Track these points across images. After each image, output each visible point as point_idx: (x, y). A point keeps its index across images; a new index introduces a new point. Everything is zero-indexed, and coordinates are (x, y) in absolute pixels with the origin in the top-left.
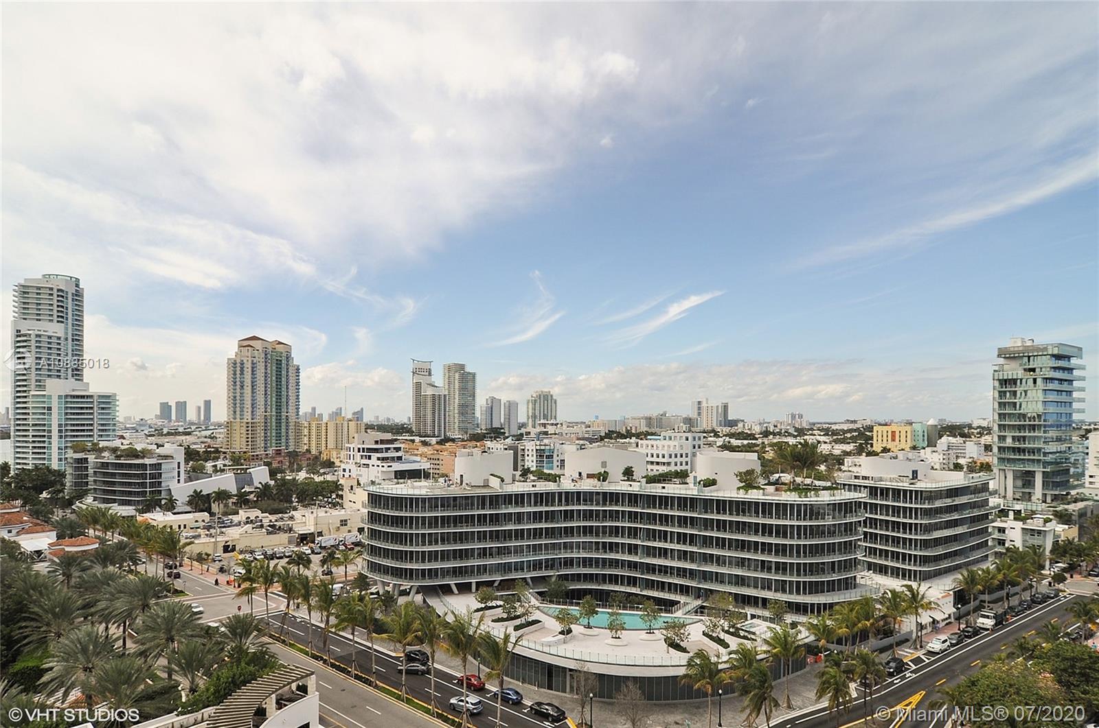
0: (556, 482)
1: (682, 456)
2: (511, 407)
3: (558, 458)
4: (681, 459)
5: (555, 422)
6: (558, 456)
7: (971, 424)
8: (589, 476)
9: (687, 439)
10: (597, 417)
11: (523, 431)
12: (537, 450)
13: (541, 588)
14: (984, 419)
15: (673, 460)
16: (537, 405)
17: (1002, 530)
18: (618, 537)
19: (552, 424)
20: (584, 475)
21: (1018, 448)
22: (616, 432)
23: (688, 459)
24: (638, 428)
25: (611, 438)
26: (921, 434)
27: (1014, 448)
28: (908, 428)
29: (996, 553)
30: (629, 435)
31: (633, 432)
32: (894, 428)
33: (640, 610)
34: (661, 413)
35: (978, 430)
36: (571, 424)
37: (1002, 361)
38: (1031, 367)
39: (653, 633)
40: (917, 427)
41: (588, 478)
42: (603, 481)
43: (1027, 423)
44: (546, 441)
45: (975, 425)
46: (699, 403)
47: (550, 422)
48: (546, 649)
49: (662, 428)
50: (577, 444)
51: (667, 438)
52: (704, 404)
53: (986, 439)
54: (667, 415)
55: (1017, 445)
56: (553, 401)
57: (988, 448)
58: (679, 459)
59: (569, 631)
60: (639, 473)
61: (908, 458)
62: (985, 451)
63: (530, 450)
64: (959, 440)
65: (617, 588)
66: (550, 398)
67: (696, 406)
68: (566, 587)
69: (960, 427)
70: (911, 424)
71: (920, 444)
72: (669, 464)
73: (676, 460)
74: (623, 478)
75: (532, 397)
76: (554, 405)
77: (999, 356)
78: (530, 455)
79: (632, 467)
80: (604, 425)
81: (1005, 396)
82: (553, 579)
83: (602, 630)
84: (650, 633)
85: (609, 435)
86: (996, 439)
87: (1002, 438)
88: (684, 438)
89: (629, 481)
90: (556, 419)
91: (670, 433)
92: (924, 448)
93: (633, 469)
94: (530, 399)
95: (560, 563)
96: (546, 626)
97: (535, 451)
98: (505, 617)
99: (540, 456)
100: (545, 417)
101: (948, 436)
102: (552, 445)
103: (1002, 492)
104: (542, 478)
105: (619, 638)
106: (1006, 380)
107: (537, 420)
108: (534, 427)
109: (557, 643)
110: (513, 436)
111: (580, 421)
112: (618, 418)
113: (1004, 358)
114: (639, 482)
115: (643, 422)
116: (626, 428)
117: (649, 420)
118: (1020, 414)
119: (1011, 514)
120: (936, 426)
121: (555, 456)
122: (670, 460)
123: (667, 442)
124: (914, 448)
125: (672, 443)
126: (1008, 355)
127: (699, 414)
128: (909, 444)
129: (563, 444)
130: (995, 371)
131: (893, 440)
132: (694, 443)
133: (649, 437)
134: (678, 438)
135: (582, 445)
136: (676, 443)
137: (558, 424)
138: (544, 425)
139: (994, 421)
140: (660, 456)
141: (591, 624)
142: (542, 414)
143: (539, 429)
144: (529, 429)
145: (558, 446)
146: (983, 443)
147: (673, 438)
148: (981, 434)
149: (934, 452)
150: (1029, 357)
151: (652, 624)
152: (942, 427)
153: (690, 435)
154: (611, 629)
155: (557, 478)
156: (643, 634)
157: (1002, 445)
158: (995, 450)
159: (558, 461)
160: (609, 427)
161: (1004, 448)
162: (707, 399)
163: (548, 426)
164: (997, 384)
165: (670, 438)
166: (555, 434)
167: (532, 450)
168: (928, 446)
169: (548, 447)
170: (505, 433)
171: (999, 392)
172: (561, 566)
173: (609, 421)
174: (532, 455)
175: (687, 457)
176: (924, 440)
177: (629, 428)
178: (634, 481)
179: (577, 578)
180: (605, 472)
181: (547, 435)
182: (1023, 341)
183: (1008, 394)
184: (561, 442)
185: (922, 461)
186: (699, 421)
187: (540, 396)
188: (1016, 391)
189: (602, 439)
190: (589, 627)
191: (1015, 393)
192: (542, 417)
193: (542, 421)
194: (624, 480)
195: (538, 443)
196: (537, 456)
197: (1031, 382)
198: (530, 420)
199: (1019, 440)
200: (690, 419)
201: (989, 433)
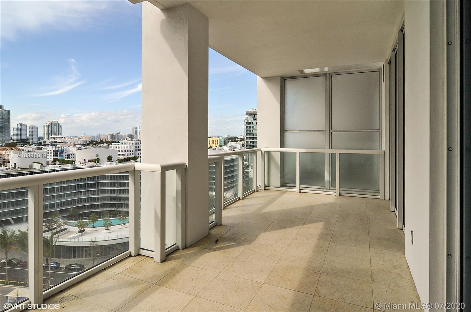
0: (73, 164)
1: (130, 151)
2: (34, 129)
3: (66, 154)
4: (130, 153)
5: (61, 136)
6: (66, 153)
7: (238, 137)
8: (90, 161)
9: (133, 144)
10: (85, 134)
11: (41, 141)
12: (53, 150)
13: (65, 215)
14: (242, 136)
15: (126, 153)
16: (50, 128)
17: (248, 173)
18: (105, 187)
19: (59, 138)
20: (87, 160)
21: (252, 145)
22: (95, 141)
23: (134, 152)
24: (107, 139)
25: (93, 144)
26: (222, 140)
27: (251, 145)
28: (218, 139)
29: (246, 180)
30: (102, 142)
31: (104, 141)
32: (213, 139)
33: (117, 217)
34: (118, 132)
35: (240, 139)
36: (70, 138)
37: (247, 116)
38: (255, 118)
39: (125, 225)
40: (221, 138)
41: (89, 161)
42: (97, 163)
43: (254, 137)
44: (58, 146)
45: (239, 138)
46: (136, 128)
47: (58, 137)
48: (73, 240)
49: (118, 139)
50: (77, 147)
51: (123, 143)
52: (138, 129)
53: (243, 143)
54: (121, 133)
55: (252, 144)
56: (59, 126)
57: (243, 145)
58: (129, 153)
59: (84, 230)
60: (114, 158)
61: (219, 149)
62: (242, 147)
63: (49, 150)
64: (234, 143)
65: (105, 210)
66: (57, 125)
67: (135, 130)
68: (78, 212)
69: (235, 138)
70: (219, 137)
71: (222, 145)
72: (124, 155)
73: (128, 153)
74: (107, 161)
75: (47, 124)
76: (60, 128)
77: (246, 114)
78: (49, 153)
79: (111, 156)
80: (88, 138)
81: (248, 128)
82: (72, 209)
83: (100, 228)
84: (123, 225)
85: (92, 142)
86: (246, 142)
87: (247, 142)
88: (131, 143)
89: (110, 162)
90: (61, 135)
91: (123, 141)
92: (223, 146)
93: (112, 157)
94: (46, 125)
95: (75, 202)
96: (70, 230)
97: (52, 151)
98: (47, 230)
99: (55, 153)
100: (55, 134)
101: (231, 141)
102: (63, 148)
103: (247, 160)
104: (64, 163)
105: (109, 229)
106: (248, 122)
107: (49, 136)
108: (48, 139)
109: (77, 237)
110: (35, 144)
111: (74, 136)
112: (96, 135)
113: (248, 115)
114: (115, 162)
115: (109, 137)
116: (100, 139)
117: (112, 136)
118: (252, 134)
119: (250, 167)
120: (227, 138)
121: (64, 153)
122: (125, 153)
123: (123, 145)
124: (220, 146)
125: (126, 146)
126: (249, 114)
127: (136, 133)
128: (219, 145)
129: (68, 147)
130: (245, 119)
131: (213, 143)
132: (136, 145)
133: (113, 143)
134: (129, 143)
135: (79, 147)
136: (128, 146)
137: (62, 137)
138: (54, 138)
139: (245, 136)
140: (120, 151)
141: (95, 226)
142: (53, 133)
143: (51, 140)
144: (45, 140)
145: (66, 148)
146: (241, 144)
147: (126, 143)
148: (241, 141)
149: (227, 147)
150: (255, 115)
151: (124, 221)
152: (229, 139)
153: (134, 142)
154: (105, 226)
155: (73, 162)
156: (120, 226)
157: (247, 144)
158: (245, 146)
159: (66, 155)
160: (91, 139)
161: (248, 145)
162: (140, 127)
163: (57, 139)
164: (246, 123)
165: (125, 144)
166: (61, 142)
167: (51, 150)
168: (225, 145)
169: (60, 149)
170: (30, 142)
171: (246, 126)
172: (75, 203)
173: (91, 136)
174: (51, 153)
175: (133, 151)
176: (223, 143)
177: (102, 139)
178: (113, 162)
179: (84, 207)
180: (98, 158)
181: (57, 143)
182: (253, 110)
183: (249, 127)
184: (67, 146)
185: (224, 150)
186: (136, 136)
187: (52, 123)
188: (251, 126)
189: (88, 144)
190: (93, 227)
191: (251, 127)
192: (53, 134)
193: (53, 136)
194: (108, 162)
195: (54, 147)
196: (54, 153)
197: (255, 123)
198: (46, 136)
199: (252, 143)
200: (132, 135)
201: (243, 141)
